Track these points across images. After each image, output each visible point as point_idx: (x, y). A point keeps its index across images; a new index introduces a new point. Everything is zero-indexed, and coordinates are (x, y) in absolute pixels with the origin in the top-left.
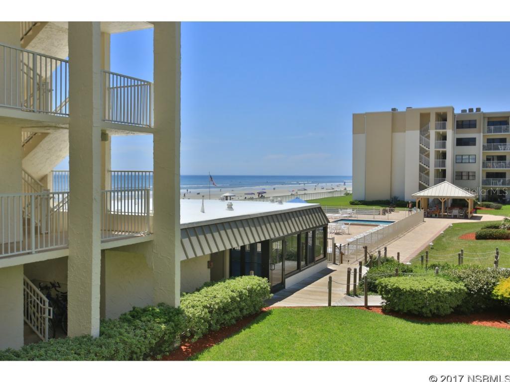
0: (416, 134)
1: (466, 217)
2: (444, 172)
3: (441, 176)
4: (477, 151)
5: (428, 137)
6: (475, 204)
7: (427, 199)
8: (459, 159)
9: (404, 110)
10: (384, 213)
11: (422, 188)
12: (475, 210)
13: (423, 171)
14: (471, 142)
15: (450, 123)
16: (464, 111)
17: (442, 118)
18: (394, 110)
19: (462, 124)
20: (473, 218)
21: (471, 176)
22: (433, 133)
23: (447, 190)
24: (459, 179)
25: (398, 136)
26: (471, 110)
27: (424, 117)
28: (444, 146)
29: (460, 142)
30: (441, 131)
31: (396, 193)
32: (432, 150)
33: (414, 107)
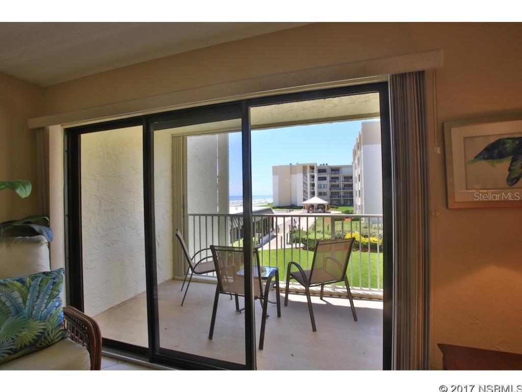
0: (301, 175)
1: (324, 212)
2: (314, 192)
3: (313, 194)
4: (327, 183)
5: (307, 177)
6: (328, 206)
7: (307, 205)
8: (320, 187)
9: (295, 164)
10: (290, 211)
11: (304, 200)
12: (328, 209)
13: (305, 192)
14: (325, 179)
15: (316, 170)
16: (321, 165)
17: (312, 168)
18: (291, 164)
19: (321, 171)
20: (327, 212)
21: (325, 194)
22: (308, 175)
23: (316, 200)
24: (321, 195)
25: (293, 176)
26: (324, 164)
27: (305, 168)
28: (313, 181)
29: (320, 179)
30: (312, 174)
31: (293, 203)
32: (309, 183)
33: (300, 163)
